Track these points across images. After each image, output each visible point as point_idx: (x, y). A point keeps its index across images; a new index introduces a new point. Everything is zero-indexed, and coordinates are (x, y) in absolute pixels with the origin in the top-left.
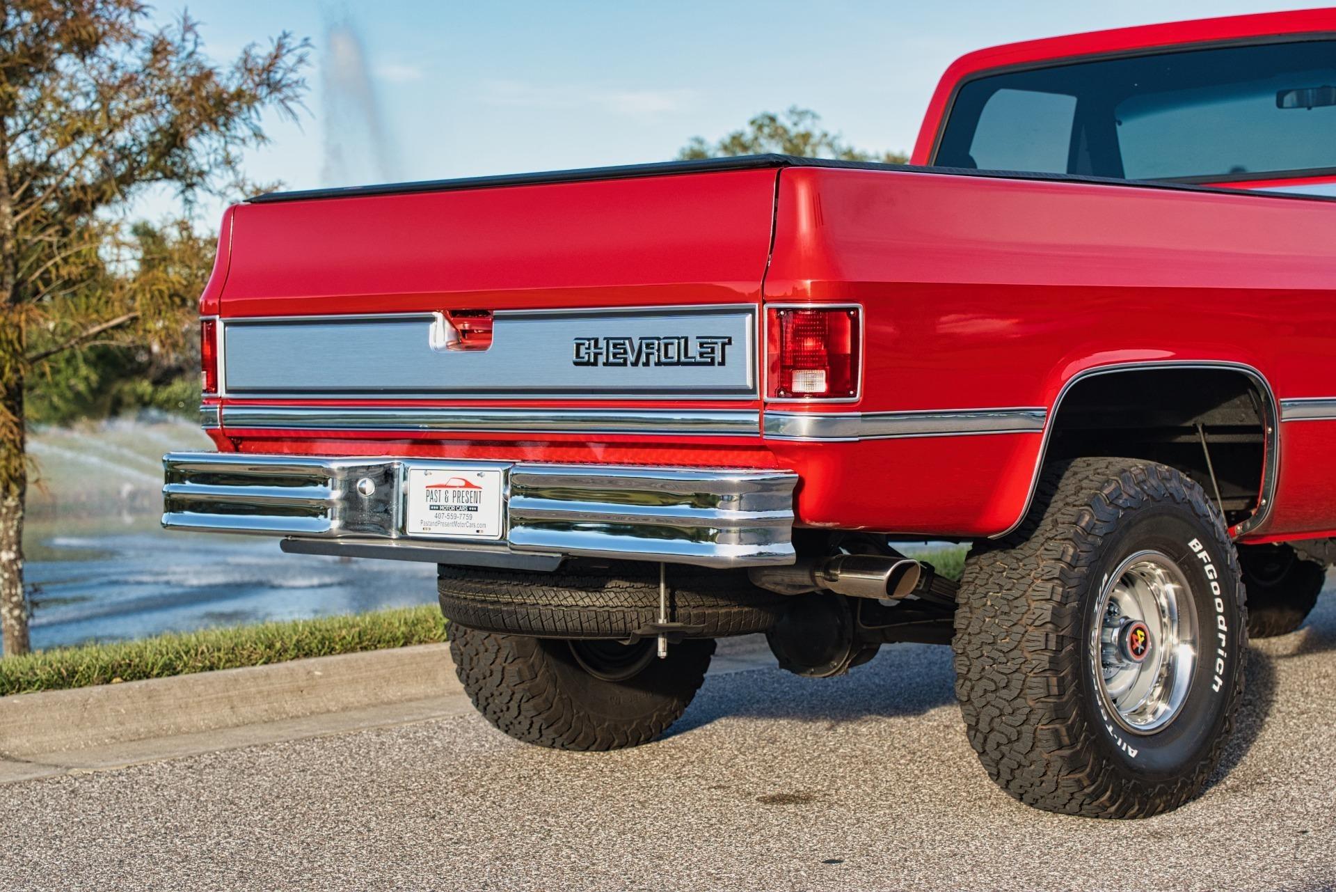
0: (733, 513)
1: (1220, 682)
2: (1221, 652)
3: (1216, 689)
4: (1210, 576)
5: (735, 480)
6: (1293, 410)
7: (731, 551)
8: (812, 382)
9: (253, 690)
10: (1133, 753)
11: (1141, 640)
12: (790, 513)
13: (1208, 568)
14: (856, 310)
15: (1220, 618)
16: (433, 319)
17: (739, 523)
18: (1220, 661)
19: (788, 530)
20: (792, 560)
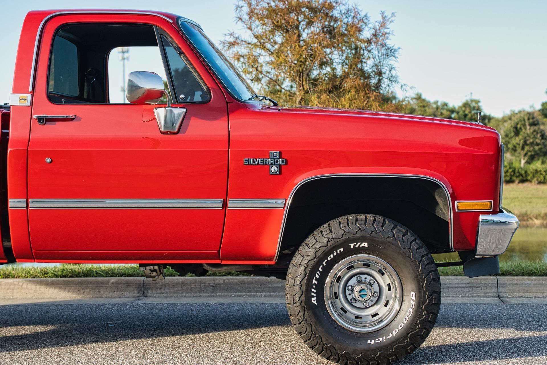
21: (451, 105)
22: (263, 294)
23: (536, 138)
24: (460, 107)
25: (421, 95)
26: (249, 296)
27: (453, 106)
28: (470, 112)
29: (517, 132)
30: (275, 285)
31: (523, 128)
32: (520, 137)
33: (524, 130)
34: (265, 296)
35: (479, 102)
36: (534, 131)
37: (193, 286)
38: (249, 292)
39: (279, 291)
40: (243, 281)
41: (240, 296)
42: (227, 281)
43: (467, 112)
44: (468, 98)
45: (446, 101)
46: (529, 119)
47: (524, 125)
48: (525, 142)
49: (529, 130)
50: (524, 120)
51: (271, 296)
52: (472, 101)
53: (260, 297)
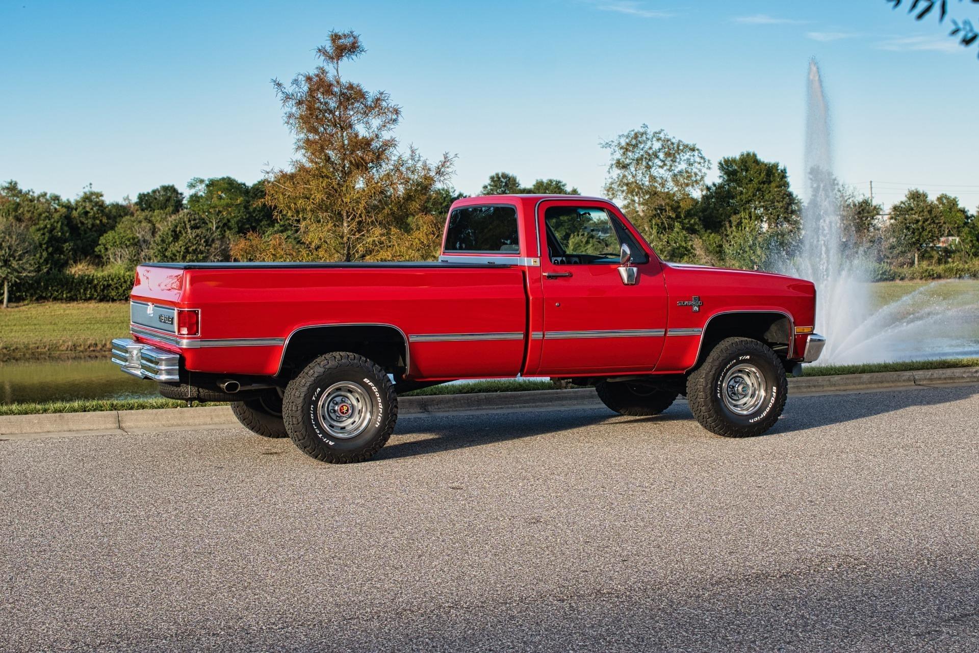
0: (163, 367)
1: (379, 424)
2: (380, 414)
3: (377, 426)
4: (375, 391)
5: (164, 358)
6: (414, 338)
7: (164, 377)
8: (185, 331)
9: (221, 413)
10: (331, 443)
11: (345, 409)
12: (177, 367)
13: (373, 388)
14: (198, 311)
15: (380, 404)
16: (148, 305)
17: (165, 370)
18: (379, 417)
19: (177, 372)
20: (178, 381)
21: (64, 199)
22: (518, 405)
23: (200, 245)
24: (77, 202)
25: (16, 183)
26: (508, 408)
27: (68, 200)
28: (92, 209)
29: (176, 236)
30: (525, 398)
31: (183, 232)
32: (181, 242)
33: (184, 235)
34: (520, 407)
35: (102, 196)
36: (197, 236)
37: (462, 402)
38: (506, 404)
39: (528, 403)
40: (499, 396)
41: (502, 408)
42: (487, 396)
43: (88, 209)
44: (87, 190)
45: (57, 193)
46: (189, 221)
47: (185, 228)
48: (187, 249)
49: (191, 234)
50: (184, 222)
51: (524, 407)
52: (92, 194)
53: (517, 408)
